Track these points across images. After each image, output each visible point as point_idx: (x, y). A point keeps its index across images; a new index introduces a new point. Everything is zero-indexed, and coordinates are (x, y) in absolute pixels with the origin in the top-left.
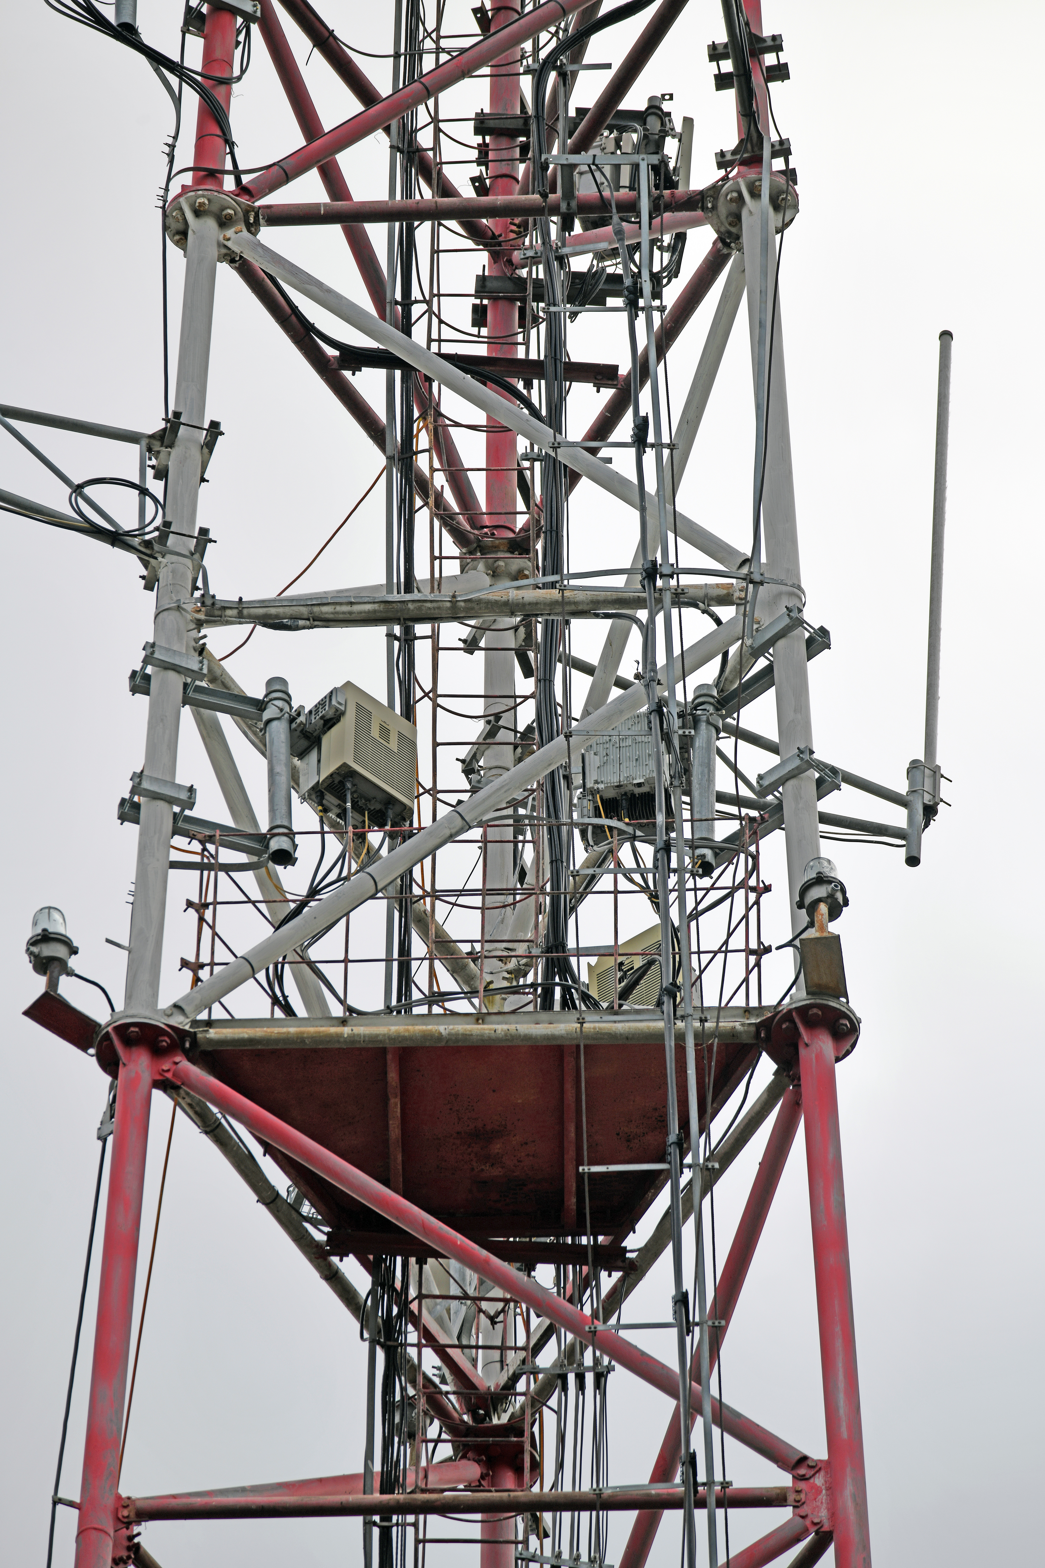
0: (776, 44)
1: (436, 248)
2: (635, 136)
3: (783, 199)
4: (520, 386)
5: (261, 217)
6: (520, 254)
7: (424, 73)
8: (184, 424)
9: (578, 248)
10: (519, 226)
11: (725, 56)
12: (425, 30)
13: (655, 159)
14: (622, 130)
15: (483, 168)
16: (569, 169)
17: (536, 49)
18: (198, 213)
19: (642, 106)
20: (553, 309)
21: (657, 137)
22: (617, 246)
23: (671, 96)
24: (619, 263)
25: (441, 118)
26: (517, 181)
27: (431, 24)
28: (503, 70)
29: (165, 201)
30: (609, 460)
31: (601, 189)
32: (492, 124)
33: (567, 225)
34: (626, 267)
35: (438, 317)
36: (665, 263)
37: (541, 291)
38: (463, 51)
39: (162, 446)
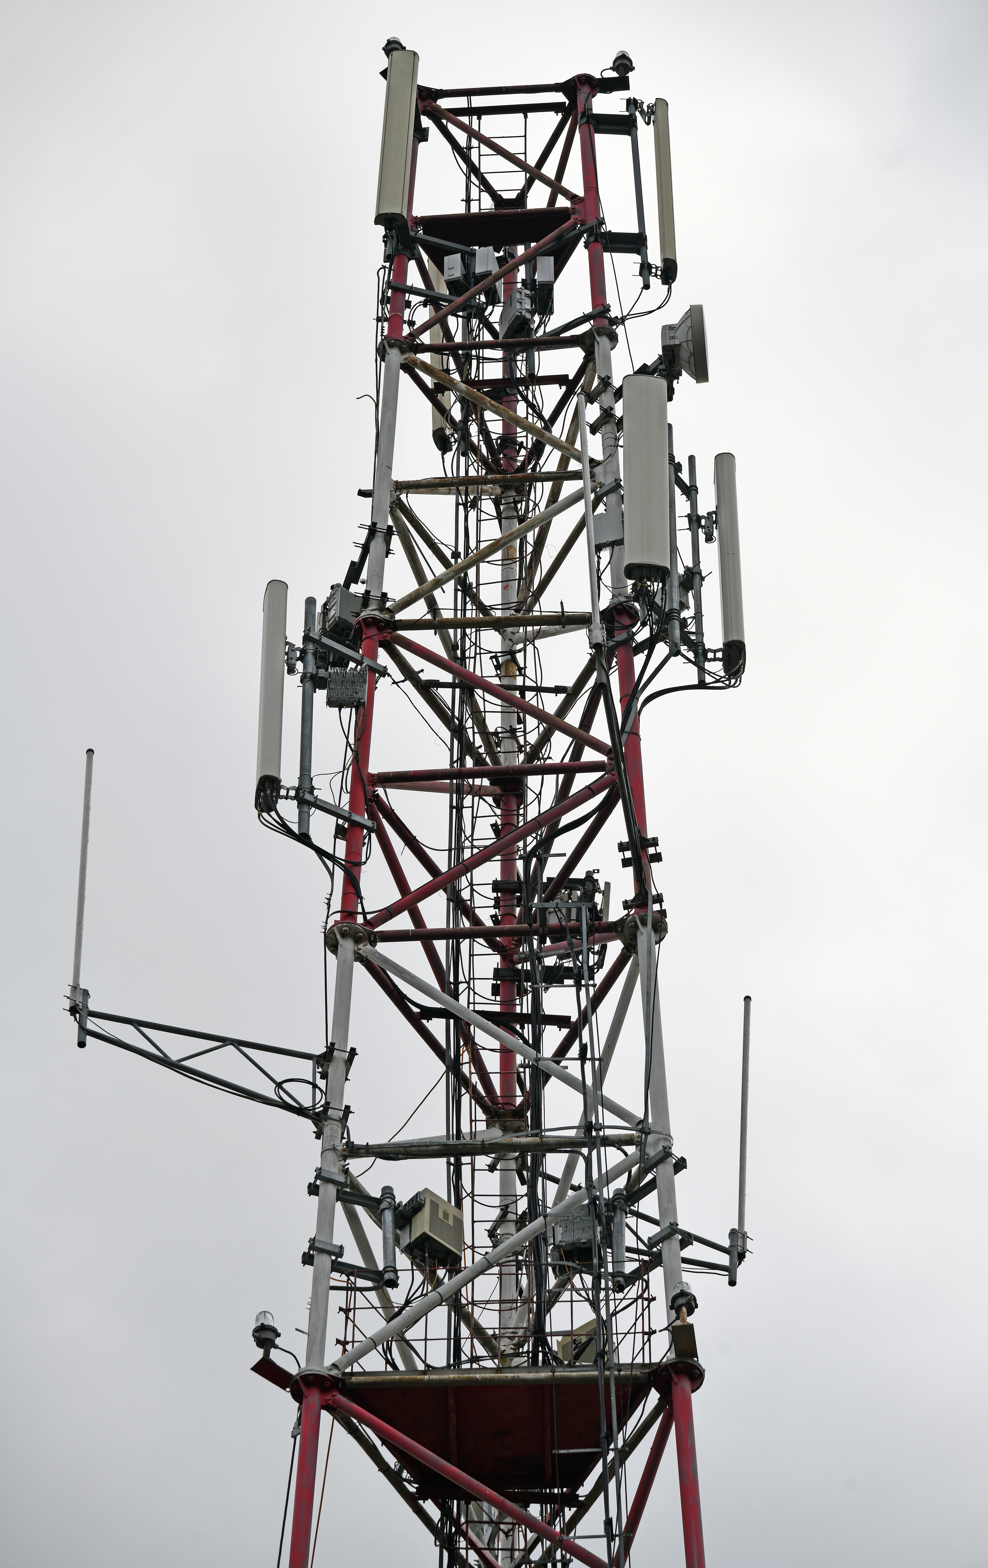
0: (654, 842)
1: (471, 954)
2: (579, 893)
3: (659, 926)
4: (518, 1027)
5: (377, 937)
6: (517, 956)
7: (465, 859)
8: (336, 1049)
9: (549, 953)
10: (516, 941)
11: (628, 850)
12: (465, 836)
13: (590, 905)
14: (572, 889)
15: (497, 910)
16: (543, 911)
17: (525, 846)
18: (344, 935)
19: (582, 876)
20: (535, 986)
21: (591, 893)
22: (570, 951)
23: (598, 871)
24: (571, 961)
25: (474, 883)
26: (516, 917)
27: (468, 833)
28: (508, 857)
29: (326, 929)
30: (566, 1068)
31: (561, 921)
32: (502, 886)
33: (542, 941)
34: (575, 963)
35: (473, 990)
36: (596, 961)
37: (528, 976)
38: (486, 847)
39: (324, 1061)
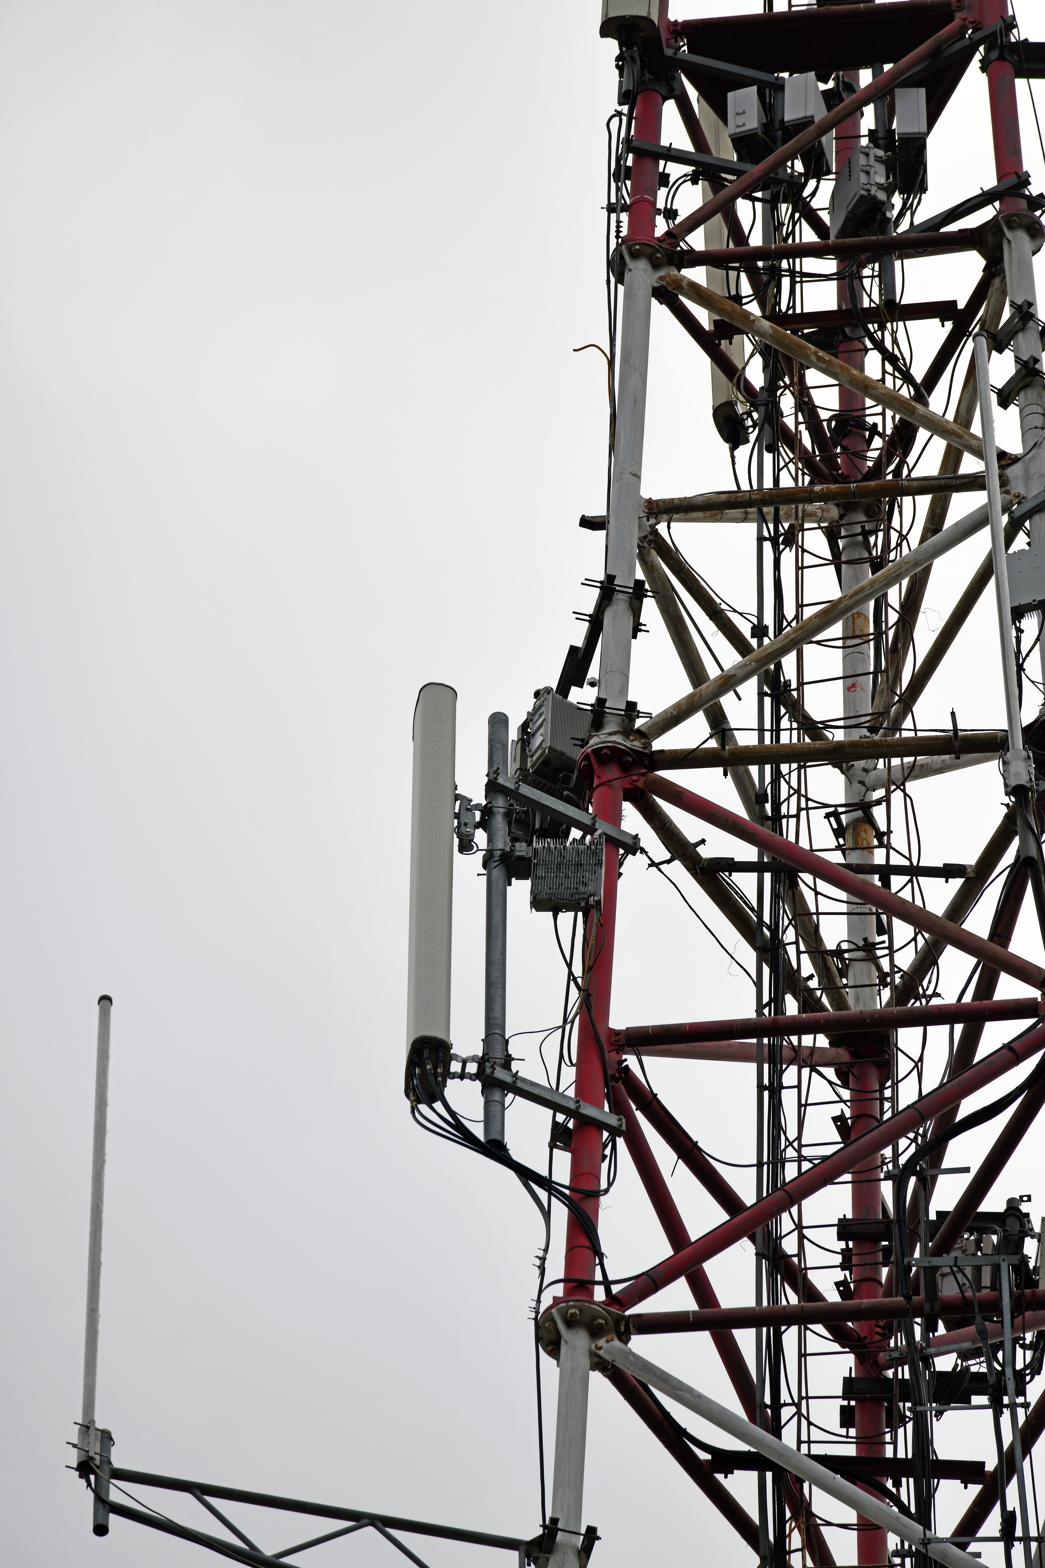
1: (803, 1352)
2: (995, 1238)
4: (889, 1484)
5: (632, 1326)
6: (886, 1355)
7: (787, 1181)
8: (562, 1531)
9: (942, 1349)
10: (883, 1328)
12: (787, 1139)
13: (1015, 1260)
14: (984, 1231)
15: (847, 1273)
17: (896, 1155)
18: (571, 1323)
19: (1001, 1208)
20: (919, 1408)
21: (1016, 1237)
22: (981, 1345)
23: (1029, 1197)
24: (983, 1362)
25: (804, 1224)
26: (881, 1284)
27: (792, 1134)
28: (864, 1177)
29: (538, 1313)
30: (978, 1555)
31: (964, 1290)
32: (855, 1229)
33: (931, 1327)
34: (990, 1366)
35: (807, 1419)
36: (1028, 1361)
37: (906, 1390)
38: (824, 1159)
39: (541, 1552)
